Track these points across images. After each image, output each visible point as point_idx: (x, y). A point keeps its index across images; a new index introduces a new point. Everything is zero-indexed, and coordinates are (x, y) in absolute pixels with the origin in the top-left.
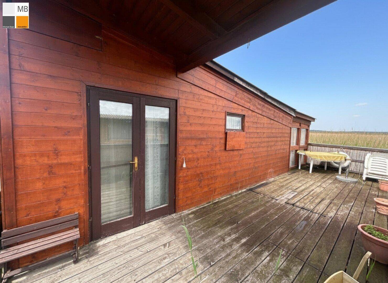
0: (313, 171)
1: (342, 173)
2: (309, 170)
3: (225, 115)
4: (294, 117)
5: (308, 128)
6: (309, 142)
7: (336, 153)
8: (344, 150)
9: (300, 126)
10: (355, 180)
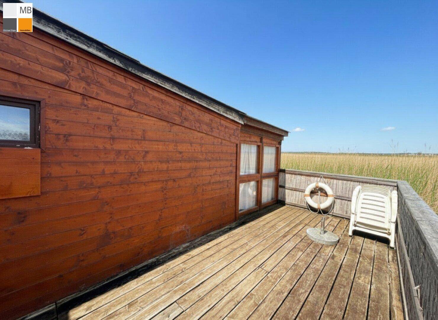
4: (242, 125)
5: (277, 146)
8: (324, 179)
9: (262, 142)
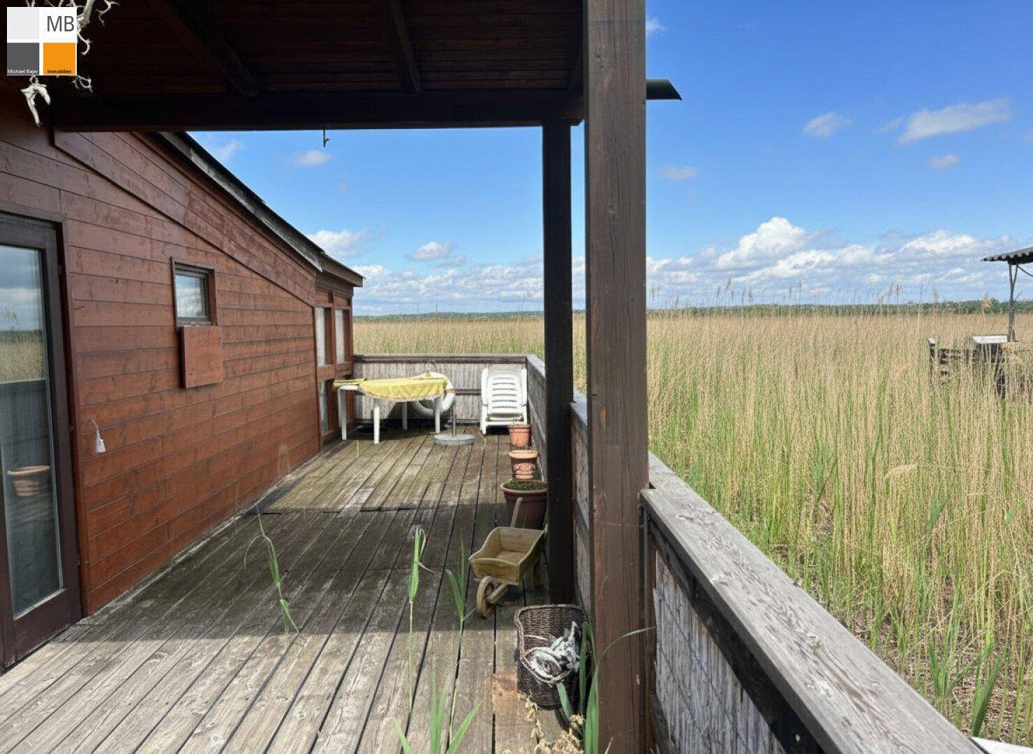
0: (381, 439)
1: (443, 429)
2: (372, 438)
3: (172, 271)
4: (319, 272)
5: (347, 308)
6: (356, 352)
7: (423, 376)
8: (437, 365)
9: (331, 300)
10: (468, 437)
